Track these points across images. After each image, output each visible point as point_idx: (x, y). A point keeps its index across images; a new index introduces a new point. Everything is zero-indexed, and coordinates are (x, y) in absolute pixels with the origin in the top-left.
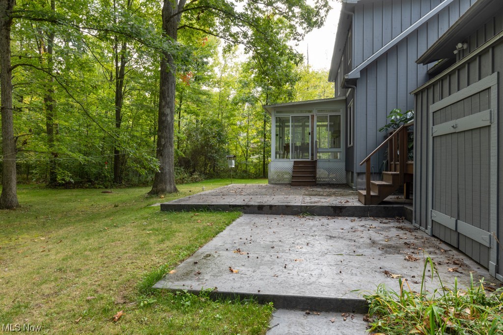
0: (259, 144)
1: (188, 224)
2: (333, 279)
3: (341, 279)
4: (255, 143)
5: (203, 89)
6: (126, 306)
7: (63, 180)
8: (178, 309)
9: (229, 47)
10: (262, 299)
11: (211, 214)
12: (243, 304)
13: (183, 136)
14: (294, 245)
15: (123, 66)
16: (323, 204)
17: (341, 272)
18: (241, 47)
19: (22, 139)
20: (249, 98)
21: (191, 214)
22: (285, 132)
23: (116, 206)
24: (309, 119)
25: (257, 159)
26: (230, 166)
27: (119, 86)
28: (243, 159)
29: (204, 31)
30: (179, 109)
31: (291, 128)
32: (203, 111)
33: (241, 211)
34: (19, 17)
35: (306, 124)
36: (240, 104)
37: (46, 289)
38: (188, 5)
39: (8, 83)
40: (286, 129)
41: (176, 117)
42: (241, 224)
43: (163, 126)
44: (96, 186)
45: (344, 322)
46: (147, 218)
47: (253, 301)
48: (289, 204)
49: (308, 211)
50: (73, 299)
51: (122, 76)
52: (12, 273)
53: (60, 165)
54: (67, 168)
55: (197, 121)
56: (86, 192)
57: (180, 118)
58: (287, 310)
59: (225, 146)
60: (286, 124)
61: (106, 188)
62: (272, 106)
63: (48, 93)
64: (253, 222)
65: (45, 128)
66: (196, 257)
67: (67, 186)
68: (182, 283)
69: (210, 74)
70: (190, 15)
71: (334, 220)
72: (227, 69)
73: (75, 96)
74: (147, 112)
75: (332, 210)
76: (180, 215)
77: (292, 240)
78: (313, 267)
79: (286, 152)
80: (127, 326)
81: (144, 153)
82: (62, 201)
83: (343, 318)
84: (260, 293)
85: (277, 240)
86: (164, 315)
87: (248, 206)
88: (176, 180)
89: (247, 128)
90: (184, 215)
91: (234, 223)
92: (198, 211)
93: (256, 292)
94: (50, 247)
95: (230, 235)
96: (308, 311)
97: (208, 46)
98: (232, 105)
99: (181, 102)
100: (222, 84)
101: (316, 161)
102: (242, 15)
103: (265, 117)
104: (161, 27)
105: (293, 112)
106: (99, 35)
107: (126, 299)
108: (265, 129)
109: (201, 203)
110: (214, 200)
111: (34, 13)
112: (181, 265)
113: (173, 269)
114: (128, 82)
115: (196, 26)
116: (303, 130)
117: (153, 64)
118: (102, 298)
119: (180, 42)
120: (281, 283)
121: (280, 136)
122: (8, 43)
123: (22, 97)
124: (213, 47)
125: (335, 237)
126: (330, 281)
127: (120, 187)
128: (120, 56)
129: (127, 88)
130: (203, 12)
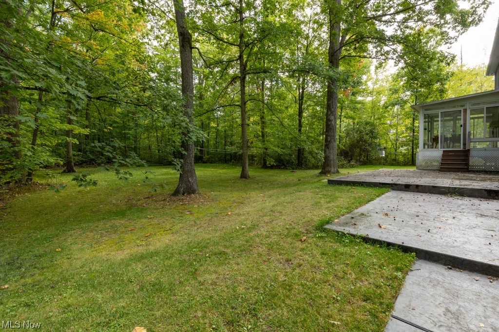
0: (408, 138)
1: (347, 194)
2: (480, 247)
3: (490, 249)
4: (404, 137)
5: (358, 99)
6: (308, 235)
7: (270, 164)
8: (340, 243)
9: (381, 65)
10: (406, 249)
11: (365, 188)
12: (389, 249)
13: (343, 135)
14: (439, 217)
15: (303, 92)
16: (473, 187)
17: (490, 244)
18: (391, 62)
19: (250, 141)
20: (398, 101)
21: (349, 187)
22: (434, 127)
23: (299, 180)
24: (461, 113)
25: (405, 150)
26: (381, 156)
27: (301, 105)
28: (393, 151)
29: (360, 57)
30: (340, 116)
31: (440, 122)
32: (358, 116)
33: (389, 188)
34: (249, 73)
35: (458, 117)
36: (390, 107)
37: (266, 219)
38: (347, 41)
39: (244, 110)
40: (435, 123)
41: (338, 122)
42: (389, 197)
43: (329, 128)
44: (288, 168)
45: (490, 283)
46: (319, 188)
47: (398, 249)
48: (436, 185)
49: (456, 192)
50: (279, 226)
51: (302, 98)
52: (250, 209)
53: (268, 155)
54: (271, 157)
55: (354, 123)
56: (282, 171)
57: (341, 122)
58: (429, 262)
59: (377, 141)
60: (436, 119)
61: (293, 169)
62: (420, 105)
63: (262, 114)
64: (400, 196)
65: (261, 134)
66: (353, 214)
67: (272, 167)
68: (343, 228)
69: (364, 87)
70: (348, 48)
71: (488, 202)
72: (379, 81)
73: (276, 114)
74: (319, 120)
75: (485, 193)
76: (341, 187)
77: (437, 213)
78: (458, 235)
79: (434, 143)
80: (309, 245)
81: (314, 148)
82: (270, 176)
83: (489, 280)
84: (404, 244)
85: (422, 211)
86: (331, 244)
87: (396, 185)
88: (338, 166)
89: (396, 126)
90: (344, 187)
91: (383, 196)
92: (354, 185)
93: (401, 244)
94: (266, 199)
95: (379, 203)
96: (450, 267)
97: (363, 67)
98: (383, 109)
99: (342, 111)
100: (375, 93)
101: (469, 150)
102: (392, 37)
103: (414, 115)
104: (327, 60)
105: (444, 108)
106: (289, 75)
107: (308, 232)
108: (413, 125)
109: (357, 180)
110: (367, 179)
111: (256, 69)
112: (343, 218)
113: (337, 219)
114: (306, 101)
115: (354, 54)
116: (455, 124)
117: (322, 87)
118: (294, 228)
119: (341, 68)
120: (424, 241)
121: (429, 129)
122: (244, 88)
123: (249, 118)
124: (367, 67)
125: (487, 216)
126: (477, 249)
127: (301, 169)
128: (301, 86)
129: (305, 106)
130: (358, 43)
